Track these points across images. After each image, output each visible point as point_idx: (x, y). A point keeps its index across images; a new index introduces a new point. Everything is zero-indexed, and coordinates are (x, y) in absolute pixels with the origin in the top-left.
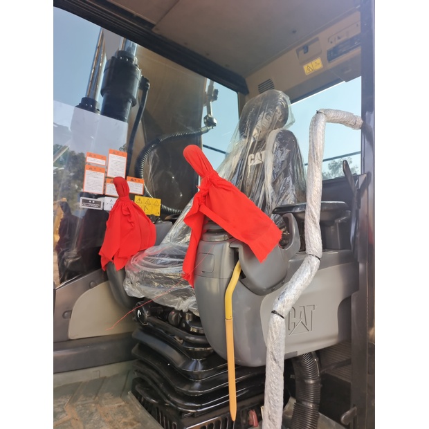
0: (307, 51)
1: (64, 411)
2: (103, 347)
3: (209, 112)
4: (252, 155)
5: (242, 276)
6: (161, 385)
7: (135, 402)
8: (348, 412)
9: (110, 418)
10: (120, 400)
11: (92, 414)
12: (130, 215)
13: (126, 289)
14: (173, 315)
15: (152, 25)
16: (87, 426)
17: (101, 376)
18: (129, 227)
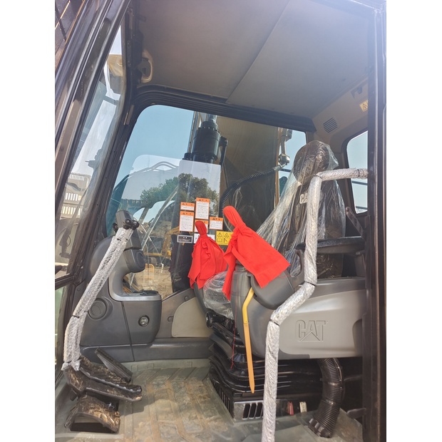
0: (361, 92)
1: (164, 384)
2: (194, 345)
3: (283, 152)
4: (303, 195)
5: (255, 296)
6: (221, 371)
7: (210, 385)
8: (355, 410)
9: (192, 393)
10: (201, 382)
11: (181, 388)
12: (207, 248)
13: (205, 303)
14: (227, 322)
15: (225, 100)
16: (176, 394)
17: (193, 366)
18: (206, 257)
